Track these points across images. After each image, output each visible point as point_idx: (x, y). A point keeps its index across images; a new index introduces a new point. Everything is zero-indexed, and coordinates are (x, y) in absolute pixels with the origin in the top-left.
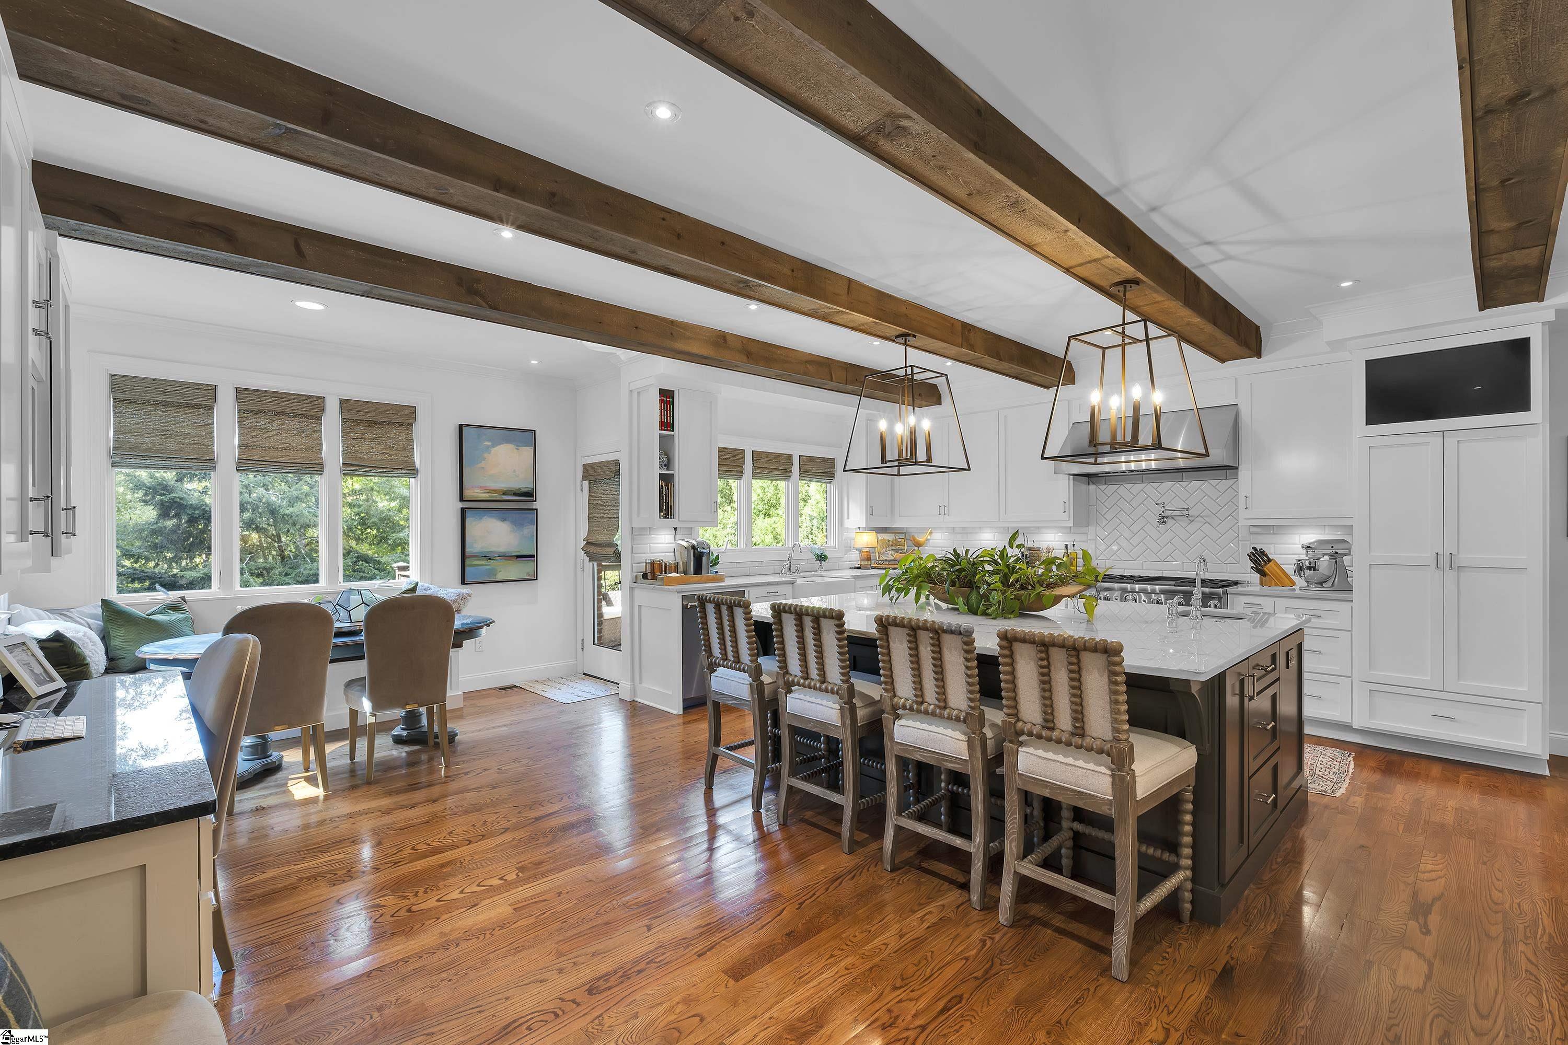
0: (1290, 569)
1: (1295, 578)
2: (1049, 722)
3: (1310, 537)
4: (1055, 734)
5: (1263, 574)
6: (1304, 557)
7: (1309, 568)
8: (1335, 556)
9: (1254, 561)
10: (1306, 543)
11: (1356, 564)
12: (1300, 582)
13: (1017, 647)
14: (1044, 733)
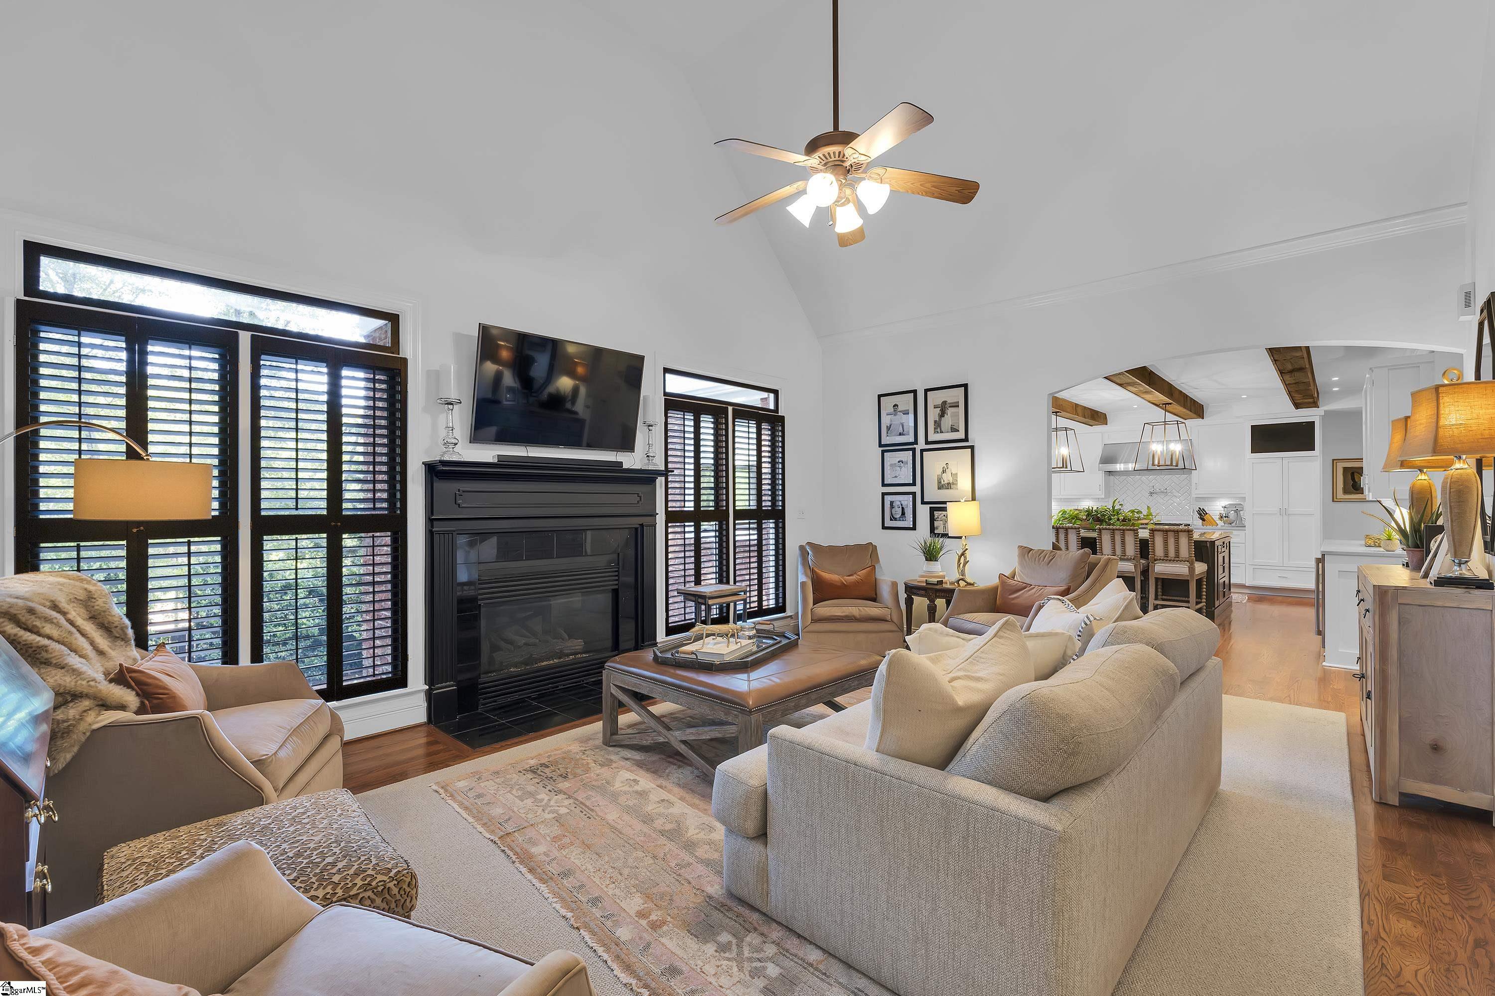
0: (1216, 518)
1: (1219, 522)
2: (1166, 555)
3: (1225, 502)
4: (1169, 558)
5: (1203, 520)
6: (1223, 512)
7: (1226, 517)
8: (1236, 511)
9: (1200, 514)
10: (1224, 505)
11: (1246, 515)
12: (1220, 523)
13: (1155, 532)
14: (1165, 558)
